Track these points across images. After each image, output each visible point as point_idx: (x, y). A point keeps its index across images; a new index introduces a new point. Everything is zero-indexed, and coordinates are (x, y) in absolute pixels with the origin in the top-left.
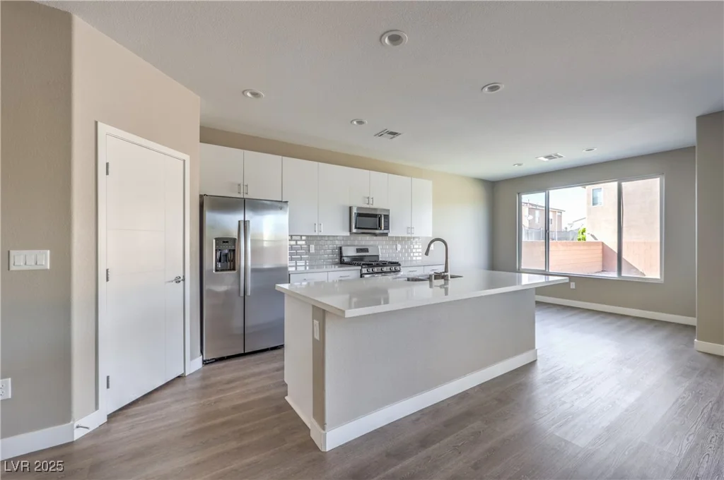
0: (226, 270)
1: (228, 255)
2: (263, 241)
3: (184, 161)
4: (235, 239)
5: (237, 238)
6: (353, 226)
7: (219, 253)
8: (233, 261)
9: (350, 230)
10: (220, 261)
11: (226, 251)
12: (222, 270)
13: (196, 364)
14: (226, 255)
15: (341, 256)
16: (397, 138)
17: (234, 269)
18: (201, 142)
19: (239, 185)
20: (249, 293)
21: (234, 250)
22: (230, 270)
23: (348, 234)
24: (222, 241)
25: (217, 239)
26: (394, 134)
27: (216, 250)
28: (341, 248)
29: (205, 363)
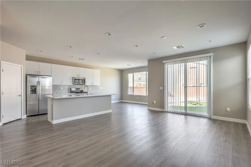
0: (33, 94)
1: (34, 90)
2: (46, 87)
3: (21, 67)
4: (36, 86)
5: (36, 85)
6: (74, 82)
7: (31, 90)
8: (36, 91)
9: (73, 84)
10: (32, 91)
11: (33, 89)
12: (32, 94)
13: (25, 117)
14: (33, 90)
15: (71, 91)
16: (84, 60)
17: (36, 93)
18: (26, 60)
19: (38, 71)
20: (40, 99)
21: (36, 89)
22: (35, 93)
23: (72, 84)
24: (32, 86)
25: (31, 86)
26: (83, 59)
27: (31, 89)
28: (71, 88)
29: (27, 117)
